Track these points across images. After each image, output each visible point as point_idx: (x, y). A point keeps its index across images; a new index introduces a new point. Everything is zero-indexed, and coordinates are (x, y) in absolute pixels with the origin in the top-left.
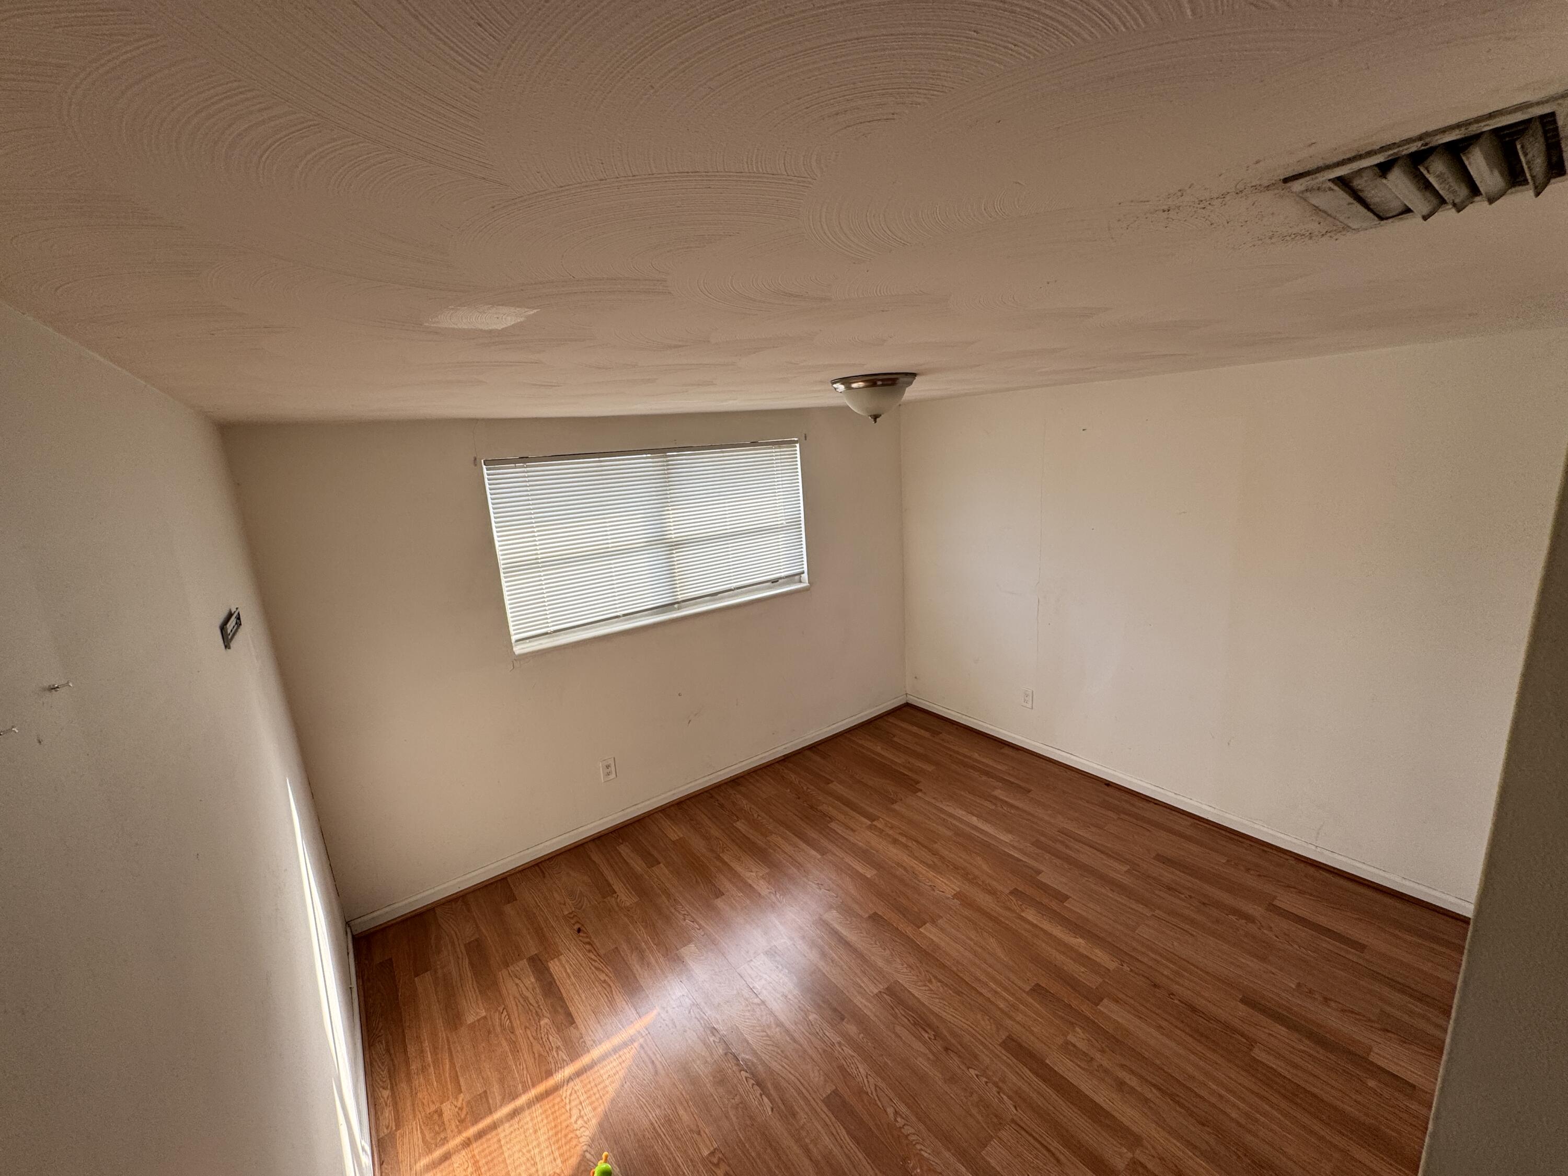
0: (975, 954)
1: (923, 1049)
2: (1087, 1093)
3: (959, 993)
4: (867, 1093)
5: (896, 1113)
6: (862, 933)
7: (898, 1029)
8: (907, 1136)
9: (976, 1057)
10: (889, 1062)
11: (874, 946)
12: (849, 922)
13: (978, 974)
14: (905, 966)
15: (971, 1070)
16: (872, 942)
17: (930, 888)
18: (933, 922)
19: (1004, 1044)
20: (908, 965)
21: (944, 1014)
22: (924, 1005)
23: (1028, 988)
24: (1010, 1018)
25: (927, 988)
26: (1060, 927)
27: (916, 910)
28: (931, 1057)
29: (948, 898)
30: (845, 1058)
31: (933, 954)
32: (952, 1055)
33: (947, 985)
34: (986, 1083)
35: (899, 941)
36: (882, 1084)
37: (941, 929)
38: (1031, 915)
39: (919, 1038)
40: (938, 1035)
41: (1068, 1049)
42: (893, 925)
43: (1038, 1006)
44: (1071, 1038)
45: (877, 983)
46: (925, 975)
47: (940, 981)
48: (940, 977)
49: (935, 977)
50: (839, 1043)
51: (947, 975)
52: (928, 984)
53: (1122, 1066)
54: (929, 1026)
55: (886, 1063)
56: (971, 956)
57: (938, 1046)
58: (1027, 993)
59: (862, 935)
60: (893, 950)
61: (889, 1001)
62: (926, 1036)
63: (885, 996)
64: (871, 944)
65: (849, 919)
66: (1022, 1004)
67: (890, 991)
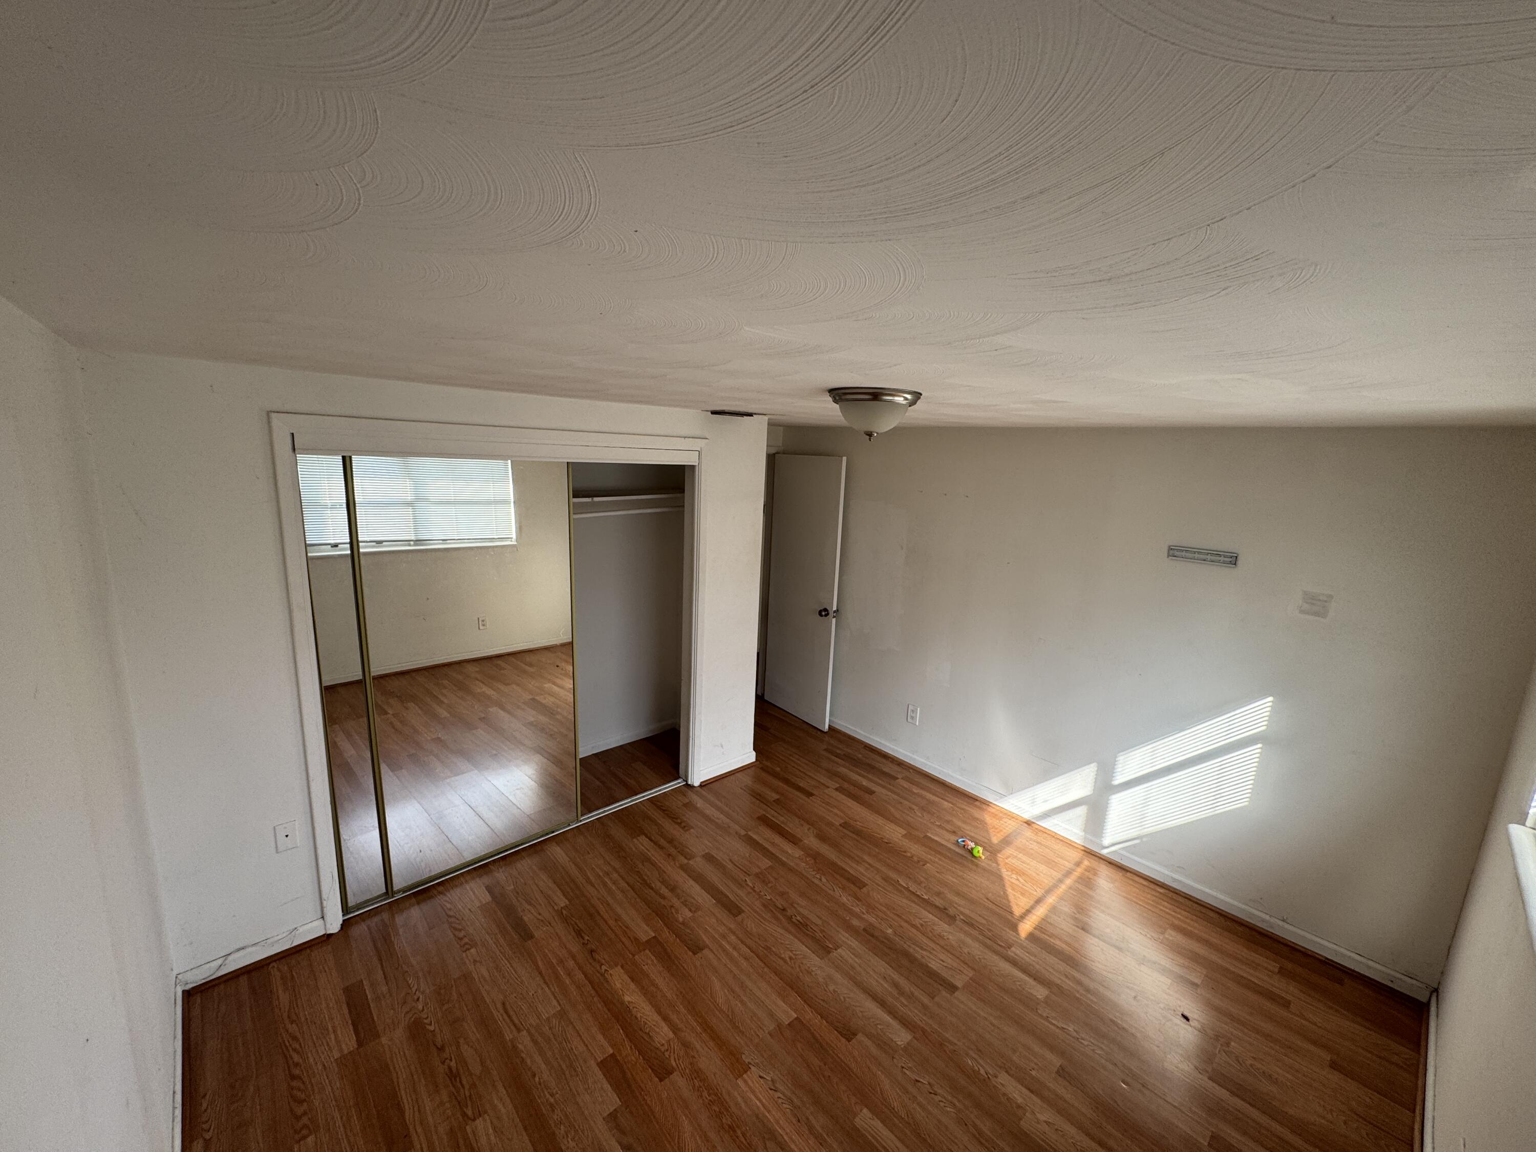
0: (742, 986)
1: (801, 910)
2: (697, 885)
3: (767, 948)
4: (839, 887)
5: (820, 880)
6: (861, 1012)
7: (819, 922)
8: (814, 870)
9: (764, 905)
10: (826, 903)
11: (845, 996)
12: (879, 1026)
13: (744, 964)
14: (813, 973)
15: (769, 898)
16: (847, 999)
17: (778, 1085)
18: (779, 1026)
19: (740, 911)
20: (812, 975)
21: (782, 931)
22: (799, 940)
23: (706, 951)
24: (730, 929)
25: (794, 952)
26: (639, 1016)
27: (799, 1045)
28: (796, 906)
29: (757, 1065)
30: (858, 905)
31: (785, 985)
32: (780, 906)
33: (776, 955)
34: (761, 892)
35: (820, 1001)
36: (831, 892)
37: (772, 1015)
38: (662, 1034)
39: (803, 916)
40: (790, 919)
41: (695, 908)
42: (827, 1022)
43: (704, 937)
44: (689, 914)
45: (840, 958)
46: (795, 963)
47: (782, 959)
48: (781, 962)
49: (785, 962)
50: (863, 913)
51: (774, 964)
52: (792, 956)
53: (664, 898)
54: (796, 925)
55: (828, 902)
56: (749, 983)
57: (790, 912)
58: (707, 946)
59: (861, 1010)
60: (825, 990)
61: (827, 942)
62: (798, 918)
63: (831, 946)
64: (849, 998)
65: (879, 1031)
66: (716, 939)
67: (828, 951)
